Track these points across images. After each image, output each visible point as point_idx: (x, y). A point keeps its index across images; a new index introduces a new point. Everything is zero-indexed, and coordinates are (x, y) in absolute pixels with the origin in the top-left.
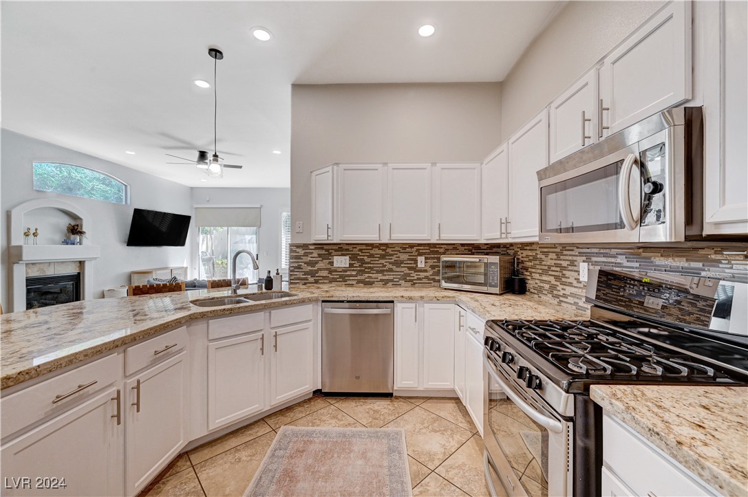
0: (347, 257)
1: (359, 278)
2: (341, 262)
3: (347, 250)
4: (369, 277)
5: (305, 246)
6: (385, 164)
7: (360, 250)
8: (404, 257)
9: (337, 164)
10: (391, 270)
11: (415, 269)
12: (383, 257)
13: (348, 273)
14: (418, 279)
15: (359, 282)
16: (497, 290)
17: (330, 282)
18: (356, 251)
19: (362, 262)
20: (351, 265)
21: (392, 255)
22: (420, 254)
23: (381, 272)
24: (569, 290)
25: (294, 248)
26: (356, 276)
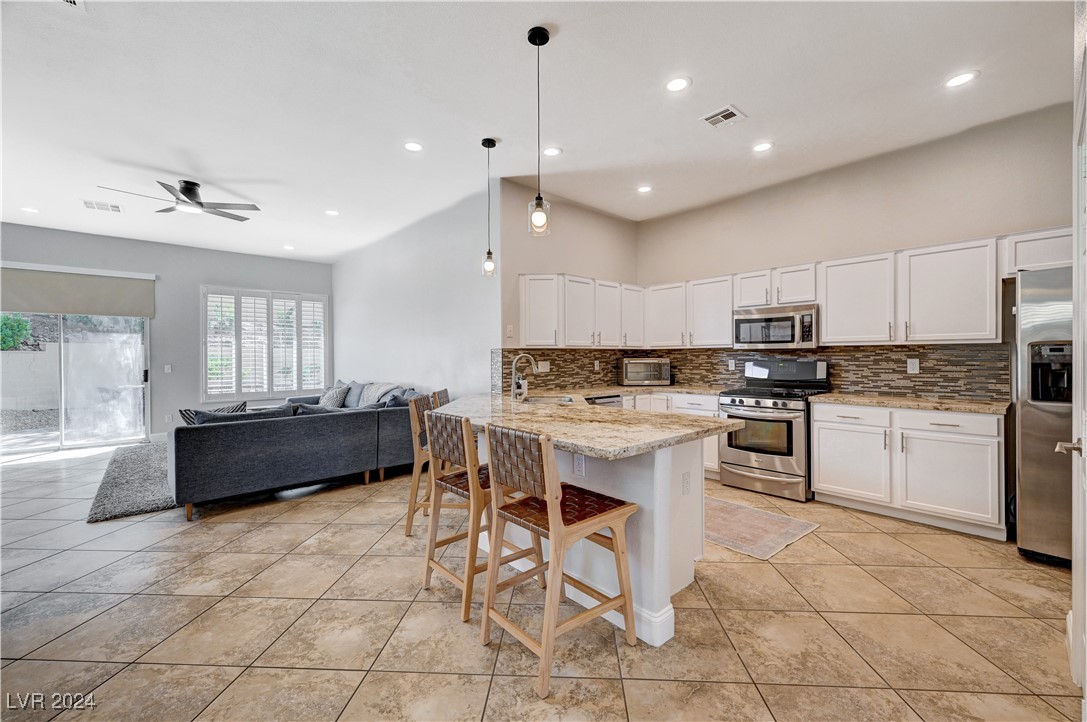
0: (548, 363)
1: (556, 382)
2: (544, 367)
3: (548, 355)
4: (564, 381)
5: (515, 352)
6: (594, 280)
7: (557, 356)
8: (587, 361)
9: (563, 274)
10: (577, 374)
11: (592, 372)
12: (573, 361)
13: (549, 378)
14: (595, 381)
15: (557, 386)
16: (668, 382)
17: (535, 388)
18: (554, 356)
19: (558, 366)
20: (551, 369)
21: (578, 360)
22: (596, 359)
23: (571, 375)
24: (718, 377)
25: (506, 354)
26: (554, 380)
